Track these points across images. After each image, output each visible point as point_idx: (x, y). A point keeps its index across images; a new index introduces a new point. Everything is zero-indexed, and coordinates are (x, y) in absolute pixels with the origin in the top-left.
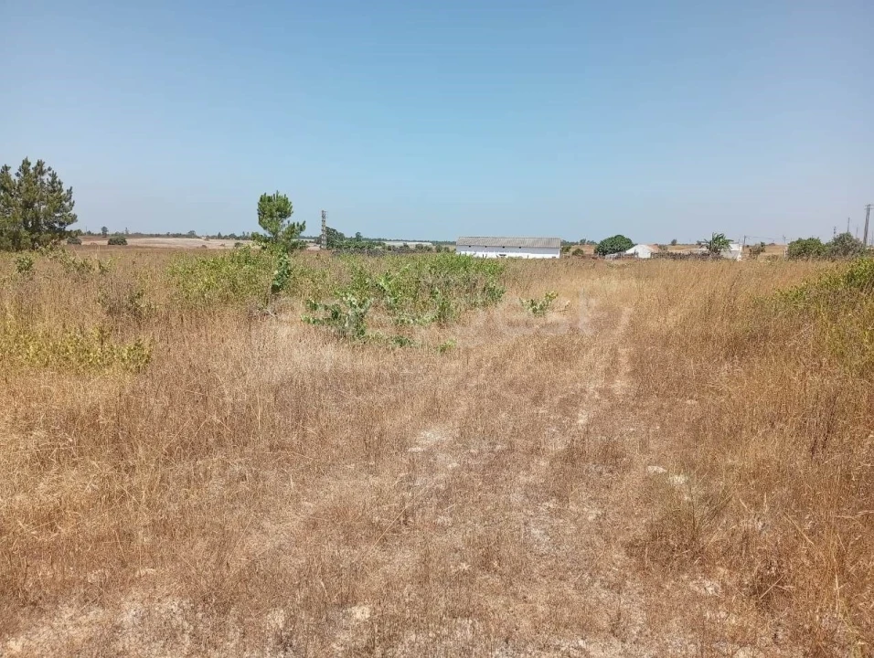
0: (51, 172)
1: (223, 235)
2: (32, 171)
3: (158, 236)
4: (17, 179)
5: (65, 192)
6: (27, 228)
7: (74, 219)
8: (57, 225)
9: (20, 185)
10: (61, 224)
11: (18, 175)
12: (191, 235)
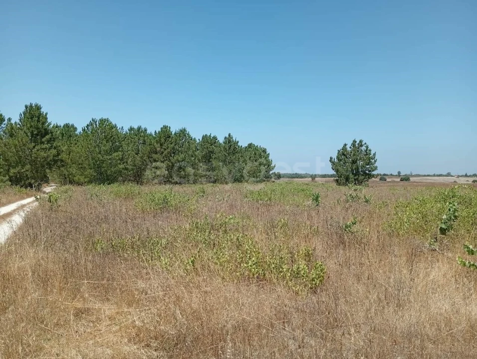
0: (365, 145)
1: (468, 175)
2: (357, 145)
3: (428, 176)
4: (350, 149)
5: (372, 155)
6: (353, 174)
7: (376, 168)
8: (367, 172)
9: (351, 152)
10: (369, 171)
11: (350, 148)
12: (449, 175)
